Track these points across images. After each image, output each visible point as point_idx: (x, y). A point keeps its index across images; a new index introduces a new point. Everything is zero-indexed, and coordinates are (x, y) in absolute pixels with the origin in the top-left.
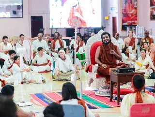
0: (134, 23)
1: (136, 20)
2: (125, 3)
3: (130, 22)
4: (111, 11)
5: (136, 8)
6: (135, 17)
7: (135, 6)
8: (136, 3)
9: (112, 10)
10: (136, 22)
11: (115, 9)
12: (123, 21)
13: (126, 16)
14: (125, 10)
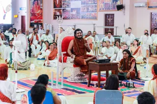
0: (40, 21)
1: (42, 19)
2: (33, 5)
3: (37, 20)
4: (20, 11)
5: (41, 9)
6: (41, 16)
7: (41, 7)
8: (41, 5)
9: (21, 9)
10: (41, 20)
11: (24, 9)
12: (31, 20)
13: (33, 15)
14: (33, 11)
